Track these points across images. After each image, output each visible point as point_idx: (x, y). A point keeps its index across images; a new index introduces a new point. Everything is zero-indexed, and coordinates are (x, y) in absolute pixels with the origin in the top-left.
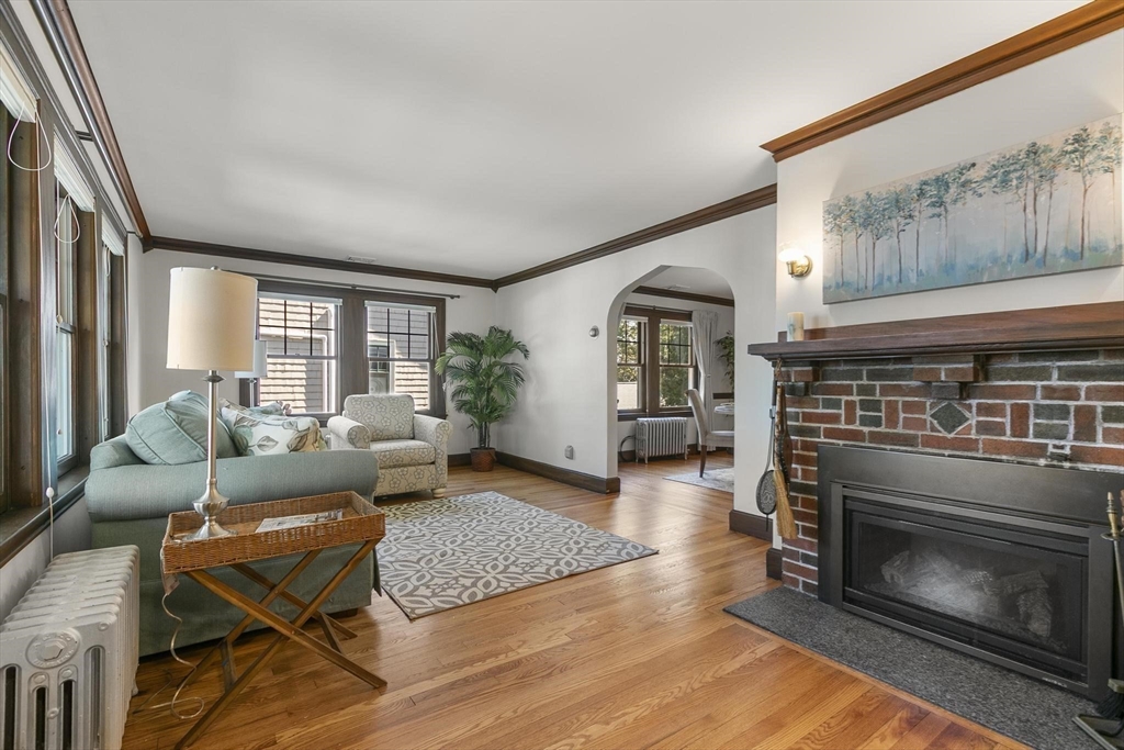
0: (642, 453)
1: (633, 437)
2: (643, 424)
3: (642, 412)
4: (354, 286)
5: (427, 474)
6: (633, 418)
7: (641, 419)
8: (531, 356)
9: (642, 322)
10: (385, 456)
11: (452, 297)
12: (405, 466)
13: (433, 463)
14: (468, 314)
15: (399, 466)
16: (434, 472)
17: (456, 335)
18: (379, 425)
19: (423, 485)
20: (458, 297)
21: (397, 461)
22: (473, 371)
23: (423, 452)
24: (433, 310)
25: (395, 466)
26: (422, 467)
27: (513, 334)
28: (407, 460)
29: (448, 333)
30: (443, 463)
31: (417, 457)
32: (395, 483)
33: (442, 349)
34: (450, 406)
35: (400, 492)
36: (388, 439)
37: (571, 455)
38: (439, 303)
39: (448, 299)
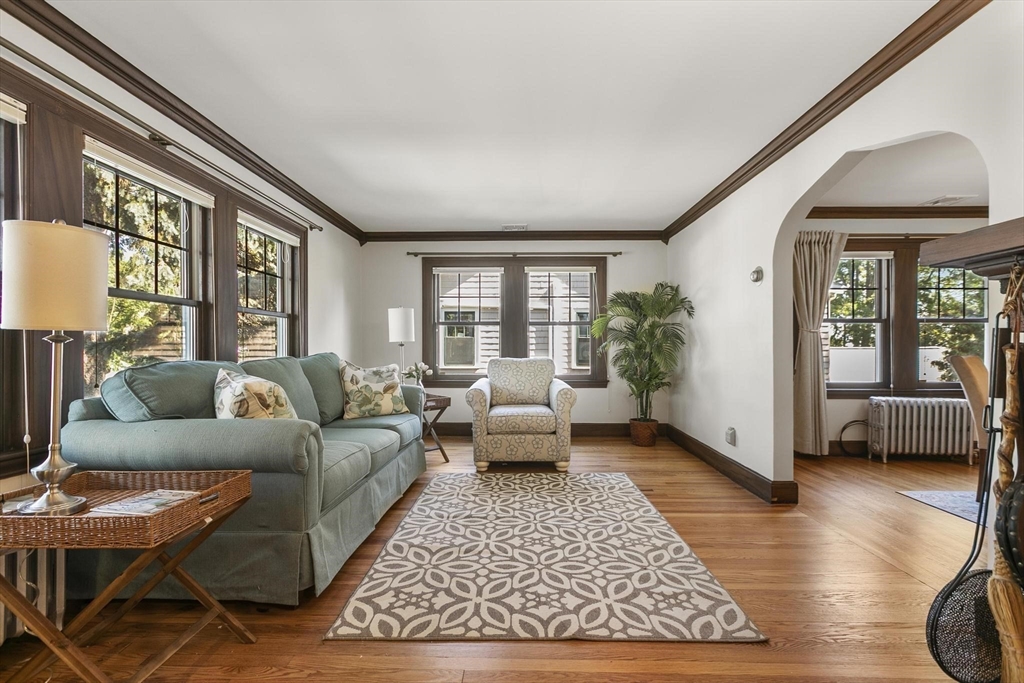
0: (877, 447)
1: (864, 423)
2: (878, 405)
3: (883, 388)
4: (515, 254)
5: (547, 444)
6: (865, 395)
7: (876, 399)
8: (697, 313)
9: (884, 259)
10: (501, 421)
11: (615, 254)
12: (522, 433)
13: (554, 433)
14: (630, 271)
15: (517, 433)
16: (555, 440)
17: (619, 295)
18: (513, 389)
19: (542, 455)
20: (620, 253)
21: (514, 427)
22: (632, 334)
23: (542, 421)
24: (593, 270)
25: (512, 433)
26: (541, 436)
27: (681, 289)
28: (523, 427)
29: (610, 293)
30: (566, 433)
31: (534, 425)
32: (512, 450)
33: (603, 311)
34: (613, 371)
35: (517, 460)
36: (522, 404)
37: (733, 439)
38: (600, 262)
39: (610, 258)
